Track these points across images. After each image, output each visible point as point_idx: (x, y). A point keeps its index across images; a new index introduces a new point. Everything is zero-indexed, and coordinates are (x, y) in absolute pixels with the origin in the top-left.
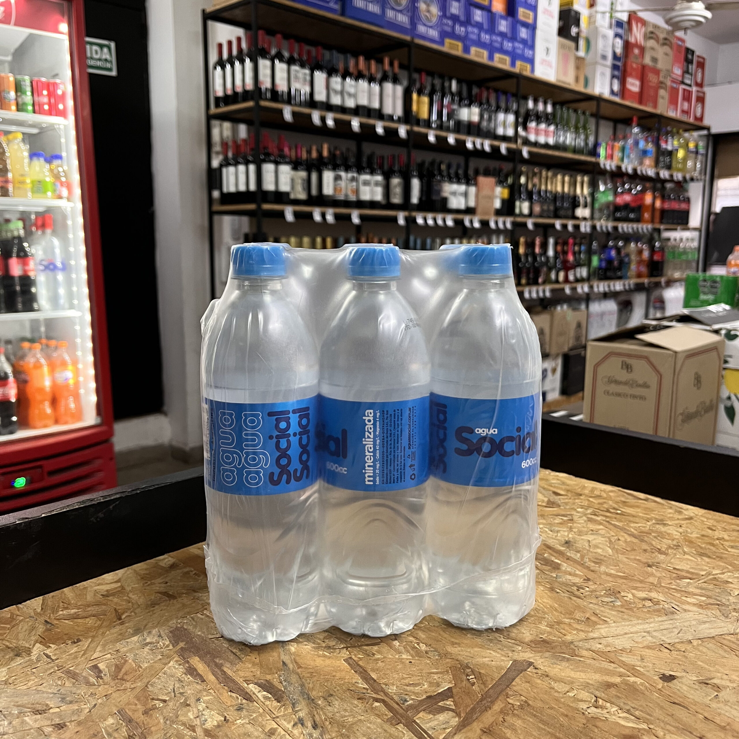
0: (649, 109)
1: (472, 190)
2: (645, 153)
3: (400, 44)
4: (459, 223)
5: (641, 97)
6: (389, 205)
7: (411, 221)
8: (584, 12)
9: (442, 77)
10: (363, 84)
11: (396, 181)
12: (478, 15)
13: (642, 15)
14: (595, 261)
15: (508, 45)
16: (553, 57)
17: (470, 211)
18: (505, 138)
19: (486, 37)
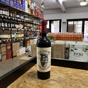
0: (38, 17)
1: (19, 26)
2: (38, 22)
3: (8, 6)
4: (18, 30)
5: (37, 16)
6: (8, 27)
7: (11, 29)
8: (30, 5)
9: (14, 11)
10: (3, 11)
11: (9, 24)
12: (18, 4)
13: (37, 6)
14: (34, 34)
15: (22, 8)
16: (27, 10)
17: (19, 28)
18: (22, 19)
19: (19, 7)
